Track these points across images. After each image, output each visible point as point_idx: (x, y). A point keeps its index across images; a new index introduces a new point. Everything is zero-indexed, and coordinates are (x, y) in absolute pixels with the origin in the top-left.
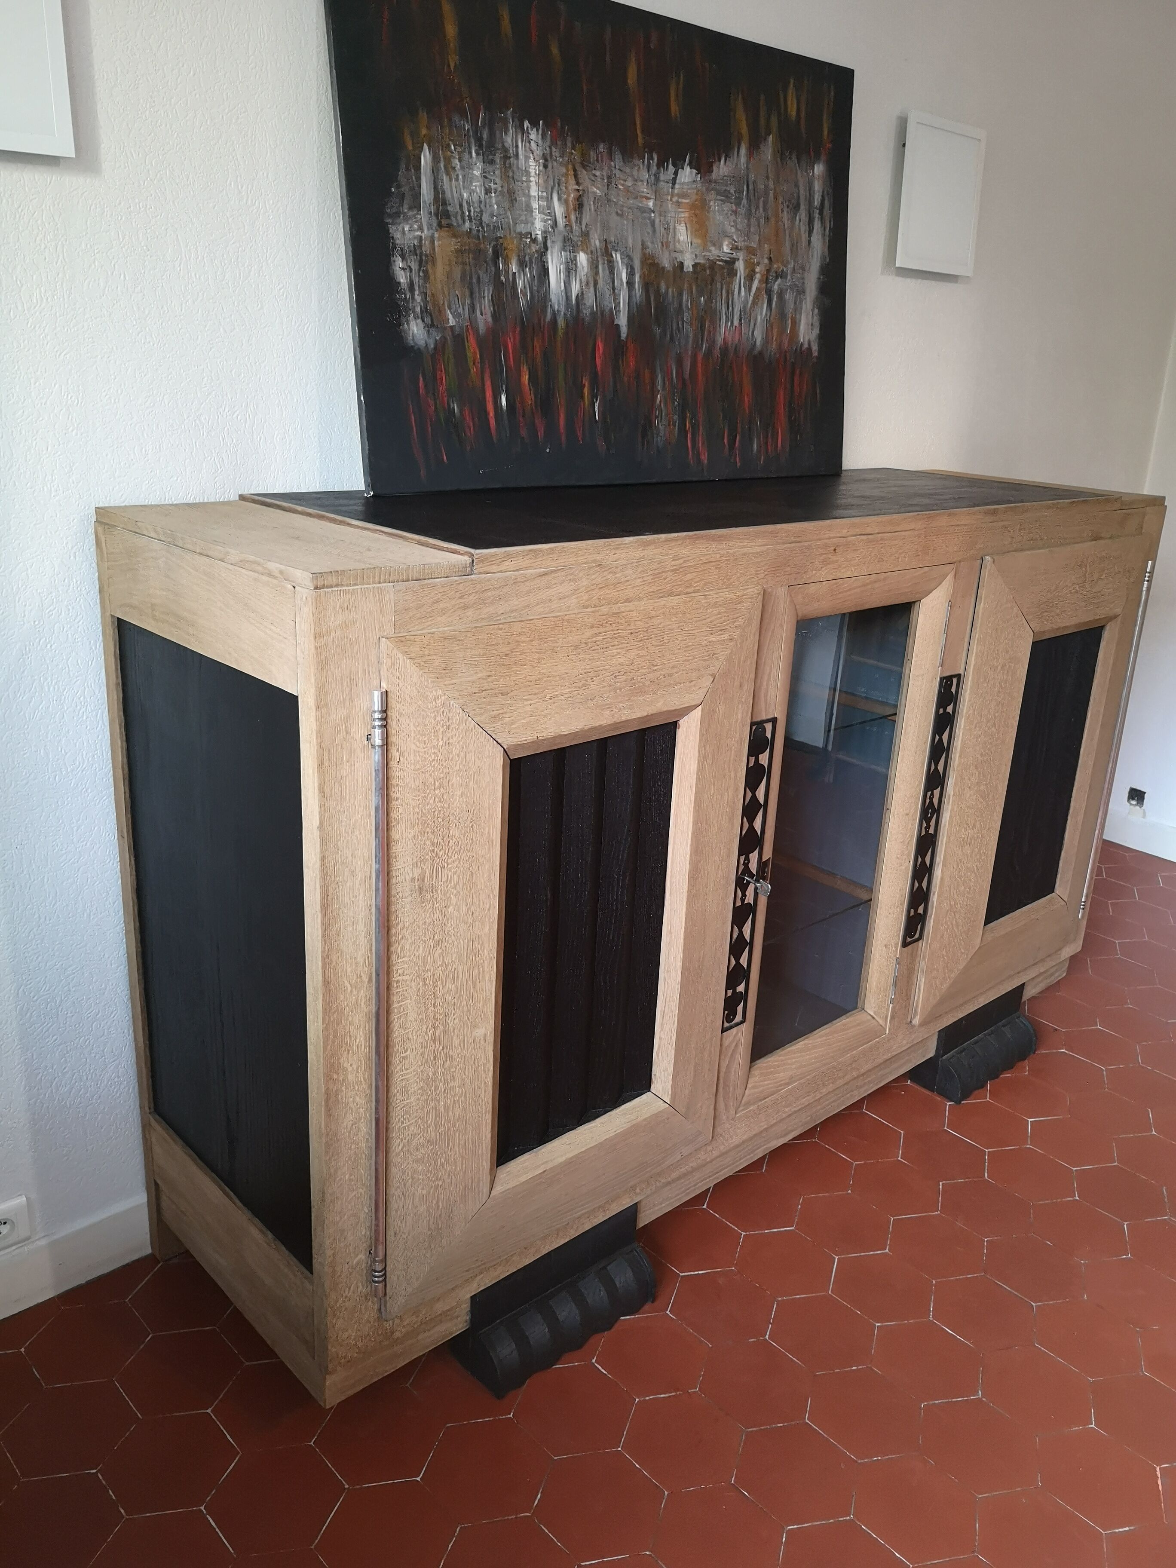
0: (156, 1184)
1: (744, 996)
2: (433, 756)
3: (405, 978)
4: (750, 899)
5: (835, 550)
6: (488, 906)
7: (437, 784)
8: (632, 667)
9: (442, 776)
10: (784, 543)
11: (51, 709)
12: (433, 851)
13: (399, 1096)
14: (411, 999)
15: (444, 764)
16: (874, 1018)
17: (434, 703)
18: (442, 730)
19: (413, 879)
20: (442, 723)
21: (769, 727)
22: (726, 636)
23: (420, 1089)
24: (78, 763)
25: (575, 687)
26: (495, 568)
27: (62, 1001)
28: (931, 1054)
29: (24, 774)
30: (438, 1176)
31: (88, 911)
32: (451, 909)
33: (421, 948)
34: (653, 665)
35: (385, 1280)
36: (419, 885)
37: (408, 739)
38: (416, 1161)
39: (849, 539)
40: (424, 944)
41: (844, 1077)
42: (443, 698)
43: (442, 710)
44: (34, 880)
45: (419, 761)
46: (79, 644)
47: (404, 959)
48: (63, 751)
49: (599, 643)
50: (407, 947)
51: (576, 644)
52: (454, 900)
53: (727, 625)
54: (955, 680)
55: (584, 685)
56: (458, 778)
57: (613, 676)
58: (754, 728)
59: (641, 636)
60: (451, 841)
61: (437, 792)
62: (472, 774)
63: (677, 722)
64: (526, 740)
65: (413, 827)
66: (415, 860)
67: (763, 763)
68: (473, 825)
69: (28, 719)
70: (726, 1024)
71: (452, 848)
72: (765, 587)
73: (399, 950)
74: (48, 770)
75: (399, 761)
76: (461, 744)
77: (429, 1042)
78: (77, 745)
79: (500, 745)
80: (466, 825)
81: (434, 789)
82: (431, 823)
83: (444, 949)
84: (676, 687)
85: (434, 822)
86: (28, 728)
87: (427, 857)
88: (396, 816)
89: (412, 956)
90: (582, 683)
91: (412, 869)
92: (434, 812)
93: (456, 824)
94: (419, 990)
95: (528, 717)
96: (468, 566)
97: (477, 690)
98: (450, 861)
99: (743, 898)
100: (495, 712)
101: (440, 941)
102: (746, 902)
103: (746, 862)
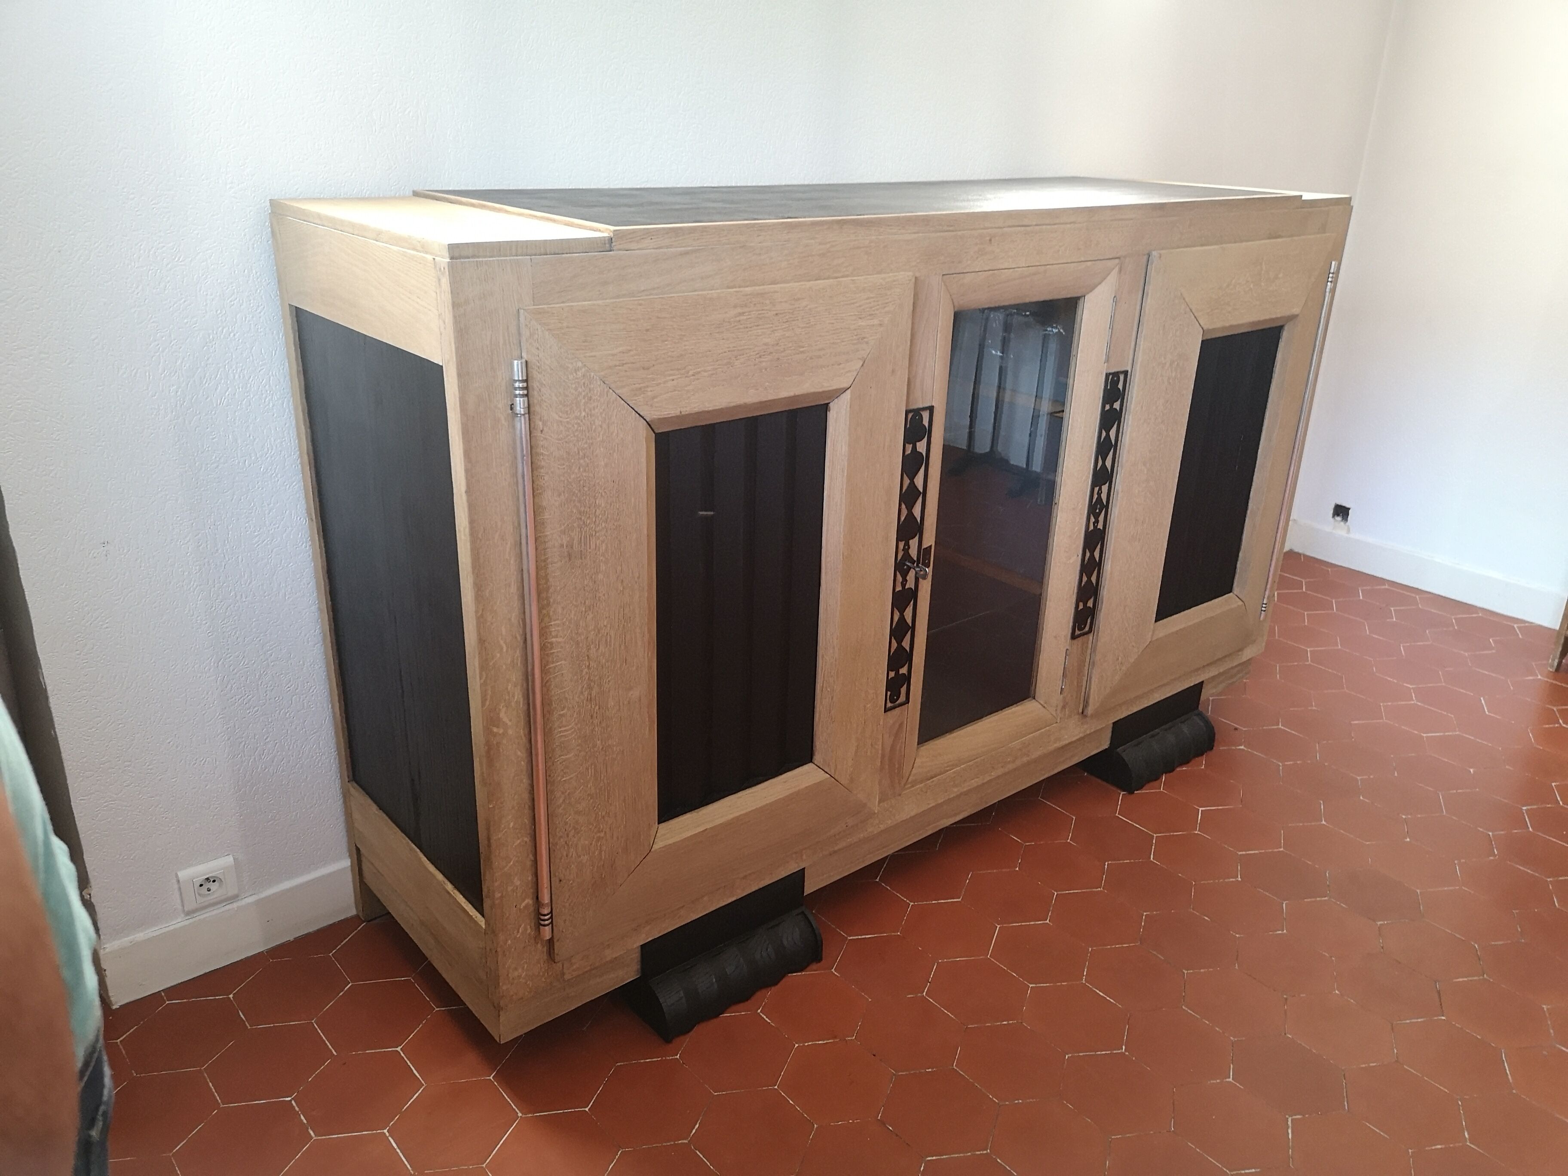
0: (358, 850)
1: (907, 678)
2: (576, 426)
3: (559, 640)
4: (910, 584)
5: (990, 240)
6: (637, 575)
7: (581, 454)
8: (777, 348)
9: (586, 446)
10: (936, 232)
11: (237, 396)
12: (581, 519)
13: (558, 752)
14: (565, 660)
15: (588, 435)
16: (1044, 707)
17: (575, 374)
18: (584, 401)
19: (562, 546)
20: (583, 394)
21: (926, 415)
22: (876, 322)
23: (577, 746)
25: (719, 365)
26: (633, 246)
27: (260, 675)
28: (1106, 745)
29: (213, 458)
30: (599, 828)
31: (283, 591)
32: (600, 576)
33: (573, 612)
34: (800, 347)
35: (551, 923)
36: (568, 552)
37: (551, 409)
38: (578, 813)
39: (1005, 229)
40: (575, 609)
41: (1014, 761)
42: (583, 370)
43: (583, 381)
44: (229, 560)
45: (562, 431)
46: (262, 334)
47: (556, 622)
48: (251, 438)
49: (742, 322)
50: (560, 610)
51: (719, 323)
52: (603, 567)
53: (877, 310)
54: (1122, 377)
55: (729, 363)
56: (602, 449)
57: (758, 356)
58: (910, 416)
59: (787, 317)
60: (598, 510)
61: (582, 461)
62: (615, 446)
63: (827, 404)
64: (669, 414)
65: (559, 495)
66: (563, 527)
67: (920, 451)
68: (619, 495)
69: (215, 405)
70: (889, 705)
71: (599, 517)
72: (918, 275)
73: (551, 613)
74: (237, 455)
75: (542, 431)
76: (603, 415)
77: (585, 701)
78: (265, 431)
79: (643, 417)
80: (611, 495)
81: (579, 459)
82: (576, 492)
83: (596, 614)
84: (824, 369)
85: (580, 491)
86: (215, 414)
87: (575, 525)
88: (542, 484)
89: (565, 620)
90: (725, 361)
91: (560, 536)
92: (579, 481)
93: (601, 494)
94: (573, 652)
95: (671, 392)
96: (607, 242)
97: (618, 363)
98: (597, 529)
99: (902, 583)
100: (637, 386)
101: (592, 607)
102: (907, 587)
103: (906, 548)
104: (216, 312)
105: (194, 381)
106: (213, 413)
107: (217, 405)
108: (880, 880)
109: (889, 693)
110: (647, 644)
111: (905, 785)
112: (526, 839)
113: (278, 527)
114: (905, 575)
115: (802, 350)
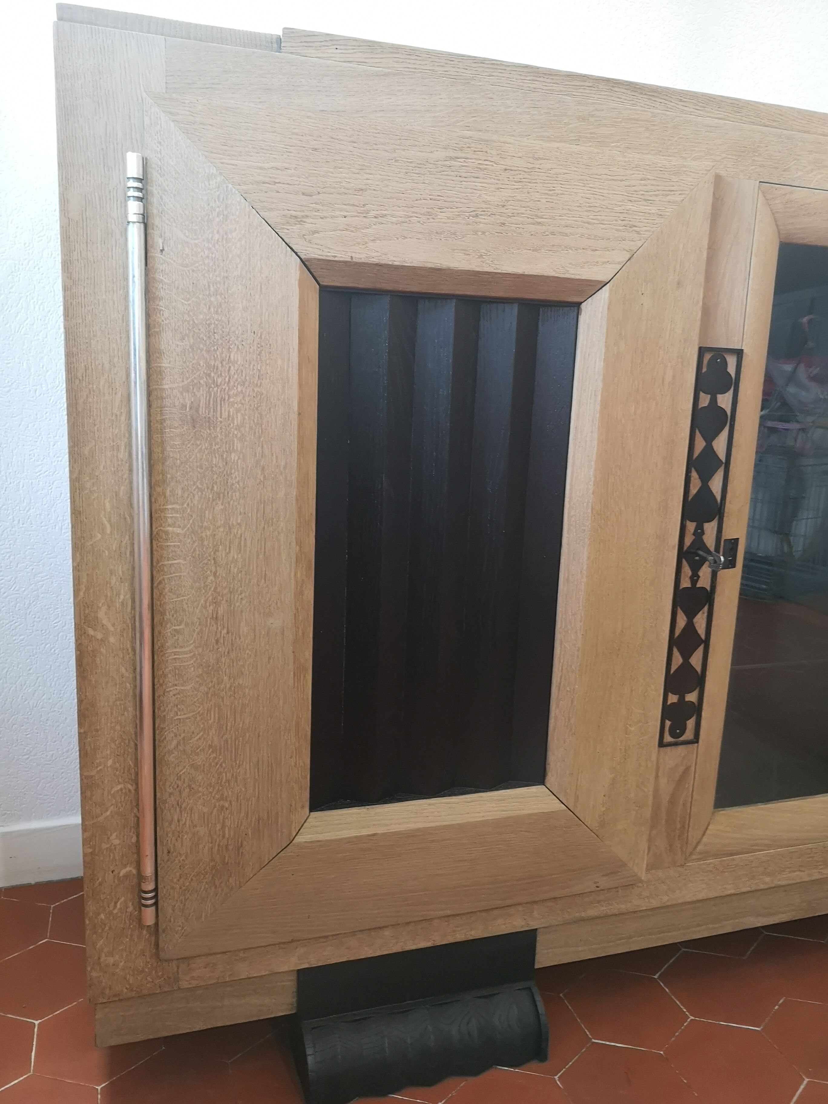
1: (697, 709)
2: (206, 252)
3: (179, 531)
4: (704, 581)
6: (283, 463)
7: (212, 289)
8: (503, 210)
9: (218, 279)
11: (35, 327)
12: (209, 375)
13: (170, 678)
14: (185, 559)
15: (221, 265)
17: (207, 183)
18: (217, 220)
19: (184, 407)
20: (217, 210)
21: (731, 362)
22: (653, 210)
23: (197, 676)
24: (57, 383)
25: (414, 213)
26: (311, 51)
27: (30, 604)
30: (222, 795)
31: (60, 525)
32: (233, 456)
33: (196, 497)
35: (156, 904)
36: (192, 417)
37: (174, 224)
38: (195, 767)
40: (200, 493)
42: (218, 178)
43: (218, 193)
44: (11, 483)
45: (187, 255)
47: (174, 506)
48: (45, 368)
49: (453, 168)
50: (179, 492)
51: (419, 162)
52: (238, 445)
53: (656, 195)
55: (429, 214)
56: (240, 287)
57: (473, 213)
58: (707, 357)
59: (521, 176)
60: (232, 368)
61: (213, 299)
62: (257, 285)
63: (578, 305)
64: (335, 257)
65: (183, 339)
66: (186, 382)
67: (723, 406)
68: (260, 352)
69: (13, 332)
70: (668, 738)
71: (233, 377)
72: (722, 173)
73: (168, 493)
74: (29, 383)
75: (162, 251)
76: (243, 242)
77: (209, 619)
78: (58, 365)
79: (296, 253)
80: (251, 350)
81: (209, 295)
82: (205, 338)
83: (227, 505)
84: (570, 251)
85: (209, 337)
86: (12, 340)
87: (202, 382)
88: (160, 321)
89: (185, 505)
90: (426, 210)
91: (182, 393)
92: (209, 325)
93: (238, 347)
94: (195, 550)
95: (340, 230)
96: (274, 41)
97: (267, 180)
98: (231, 393)
99: (691, 578)
100: (294, 213)
101: (222, 495)
102: (699, 585)
103: (699, 533)
106: (11, 339)
107: (15, 332)
108: (659, 978)
109: (668, 723)
110: (294, 560)
111: (691, 854)
112: (130, 786)
113: (61, 461)
114: (696, 568)
115: (540, 220)
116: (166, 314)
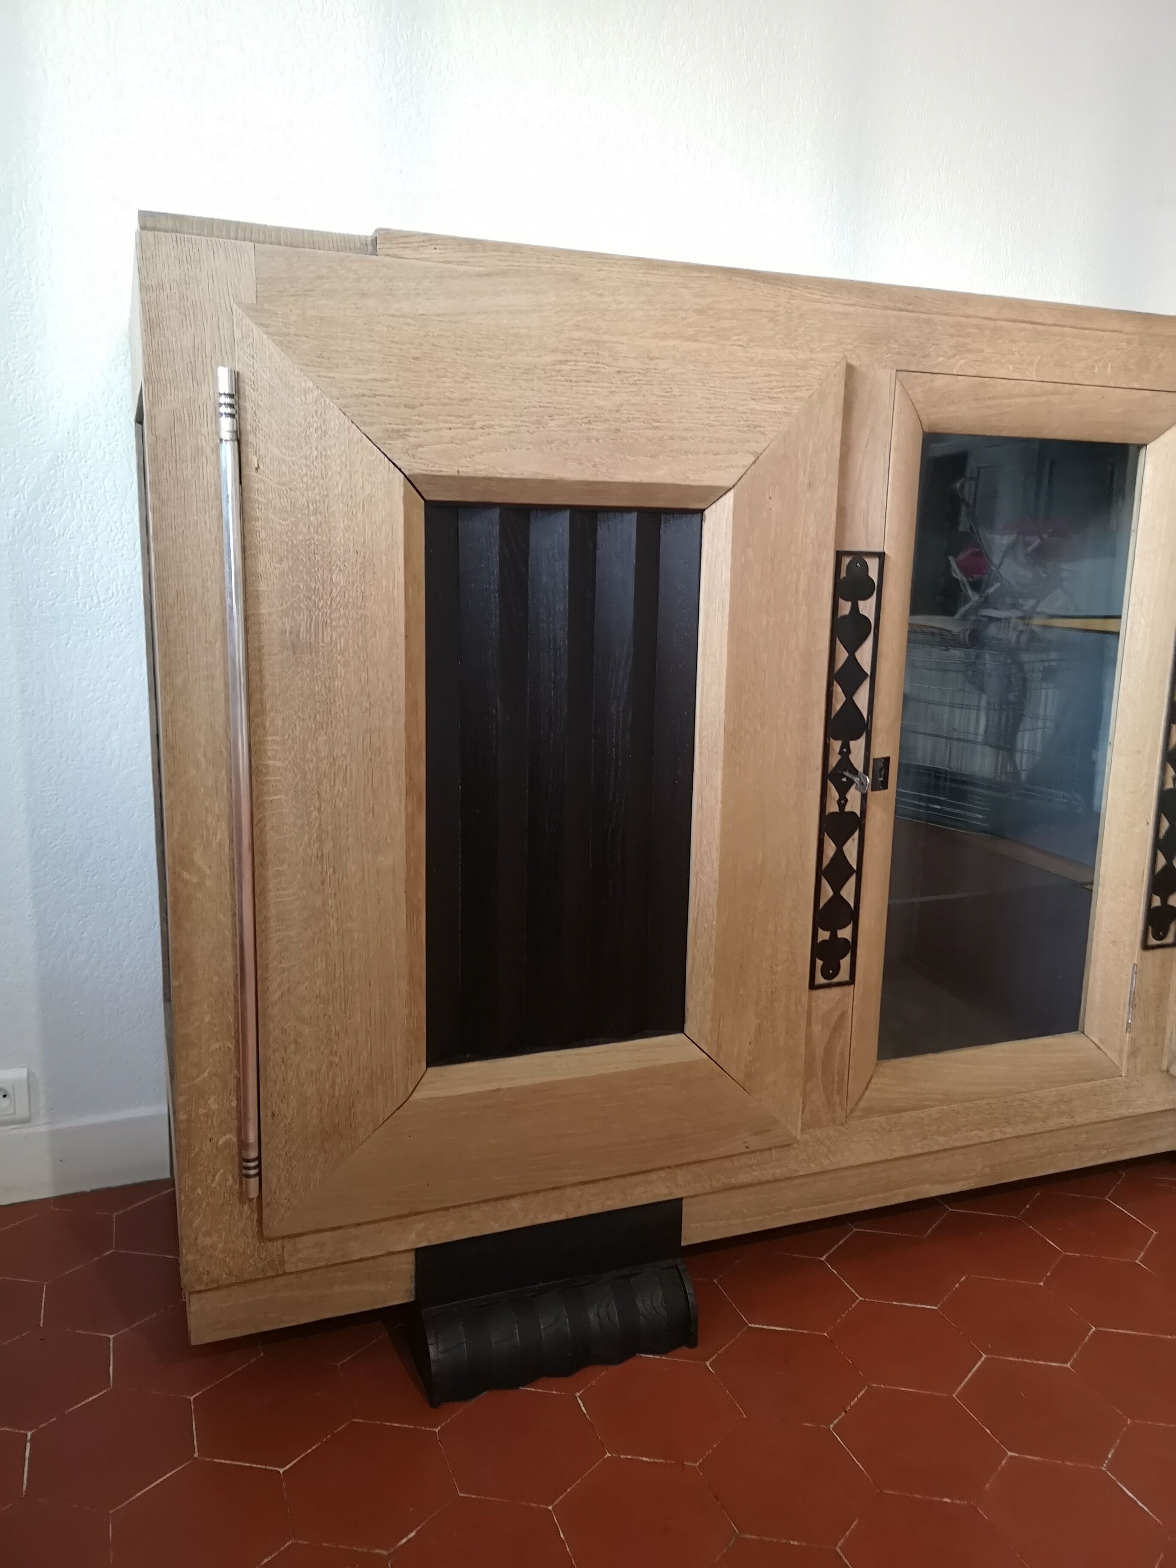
1: (851, 947)
2: (305, 470)
3: (279, 764)
4: (853, 805)
5: (980, 334)
6: (390, 689)
7: (311, 507)
8: (617, 415)
9: (318, 498)
10: (886, 308)
11: (82, 530)
12: (310, 599)
13: (273, 923)
14: (287, 795)
15: (321, 482)
16: (1099, 1048)
17: (303, 398)
18: (315, 435)
19: (283, 632)
20: (315, 425)
21: (872, 564)
22: (779, 408)
23: (302, 921)
25: (522, 421)
26: (408, 253)
27: (82, 855)
30: (332, 1049)
32: (337, 683)
33: (298, 728)
34: (654, 420)
35: (259, 1174)
36: (292, 642)
37: (269, 441)
38: (301, 1020)
39: (1001, 323)
40: (302, 723)
41: (1044, 1119)
42: (316, 392)
43: (315, 408)
44: (56, 714)
45: (285, 473)
47: (274, 738)
49: (563, 373)
50: (279, 722)
51: (526, 367)
52: (342, 671)
53: (782, 392)
55: (538, 422)
56: (341, 505)
57: (586, 420)
58: (846, 560)
59: (636, 378)
60: (334, 590)
61: (312, 518)
62: (359, 503)
63: (702, 511)
64: (441, 471)
65: (281, 561)
66: (285, 606)
67: (866, 614)
68: (364, 573)
69: (57, 535)
70: (820, 980)
71: (336, 599)
72: (854, 362)
73: (267, 724)
74: (77, 595)
75: (257, 469)
76: (343, 458)
77: (313, 858)
78: (111, 573)
79: (400, 470)
80: (354, 571)
81: (309, 515)
82: (305, 560)
83: (331, 735)
84: (690, 456)
85: (310, 559)
86: (57, 545)
87: (302, 605)
88: (257, 542)
89: (286, 736)
90: (534, 418)
91: (281, 618)
92: (309, 546)
93: (340, 568)
94: (297, 783)
95: (445, 443)
96: (369, 242)
97: (367, 392)
98: (333, 616)
99: (839, 802)
100: (396, 427)
101: (325, 725)
102: (848, 809)
103: (845, 752)
104: (69, 433)
105: (37, 506)
106: (54, 544)
107: (59, 536)
108: (826, 1260)
109: (819, 963)
110: (404, 793)
111: (852, 1111)
112: (229, 1044)
114: (843, 790)
115: (657, 424)
116: (263, 535)
